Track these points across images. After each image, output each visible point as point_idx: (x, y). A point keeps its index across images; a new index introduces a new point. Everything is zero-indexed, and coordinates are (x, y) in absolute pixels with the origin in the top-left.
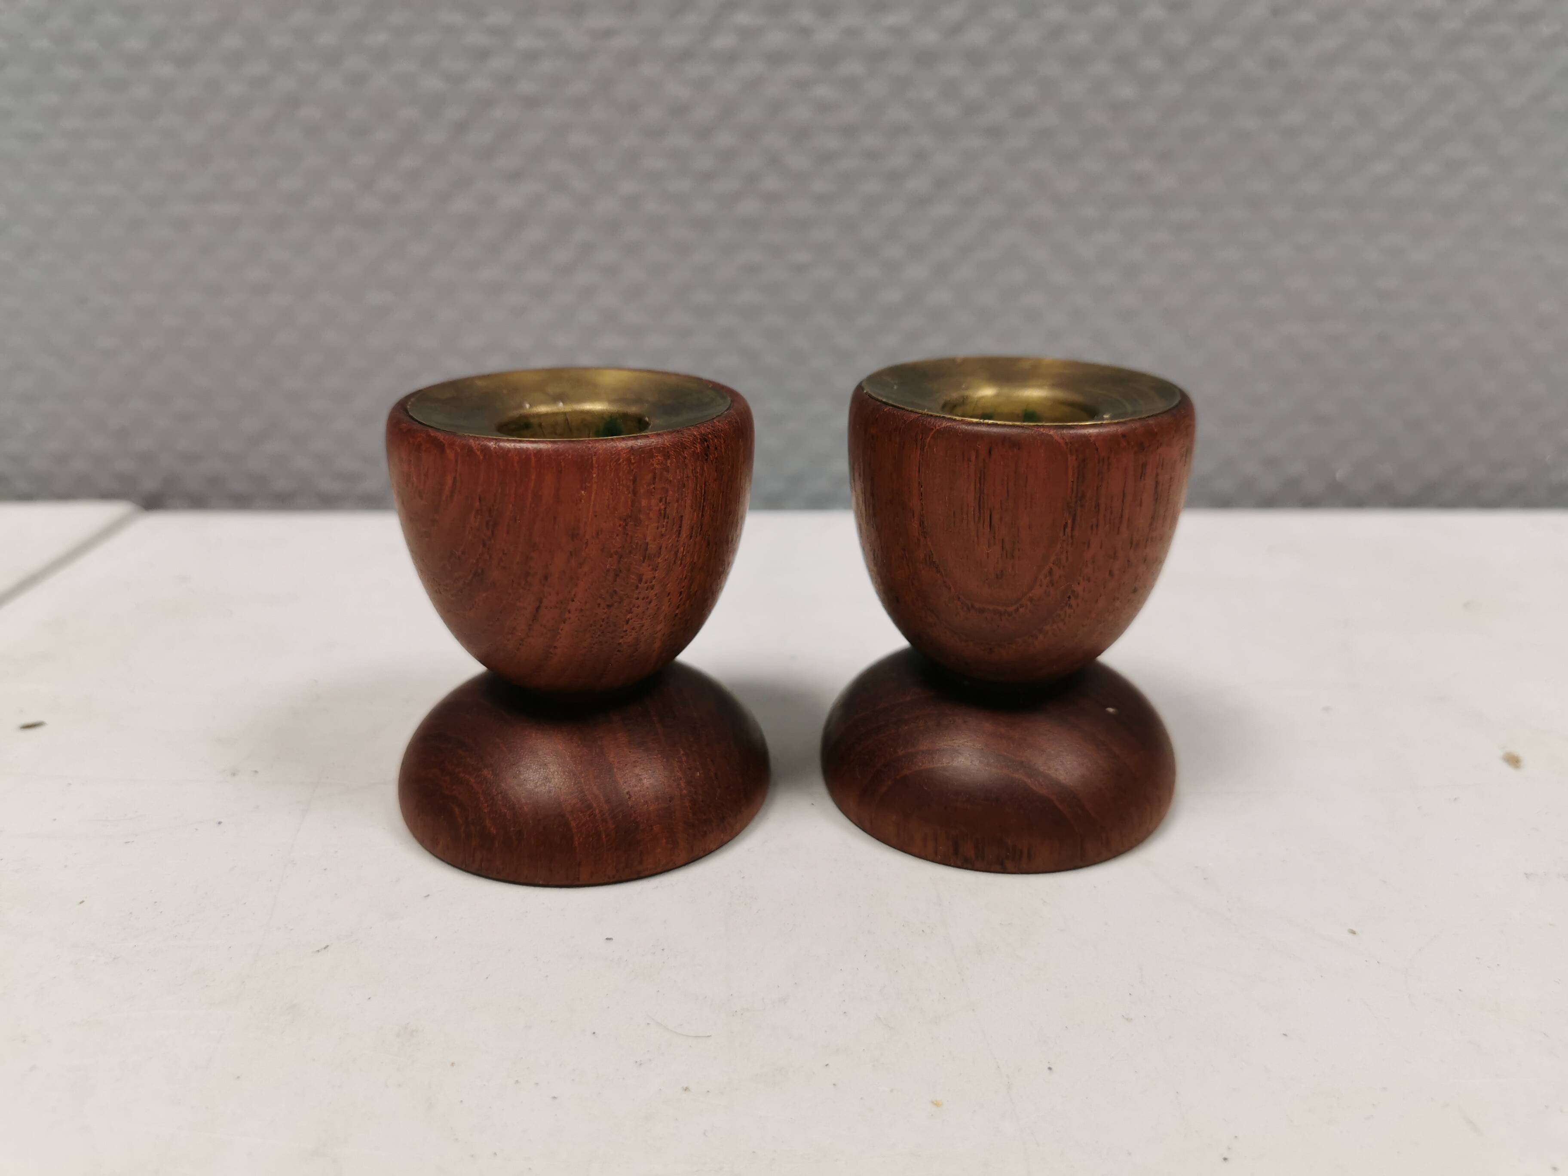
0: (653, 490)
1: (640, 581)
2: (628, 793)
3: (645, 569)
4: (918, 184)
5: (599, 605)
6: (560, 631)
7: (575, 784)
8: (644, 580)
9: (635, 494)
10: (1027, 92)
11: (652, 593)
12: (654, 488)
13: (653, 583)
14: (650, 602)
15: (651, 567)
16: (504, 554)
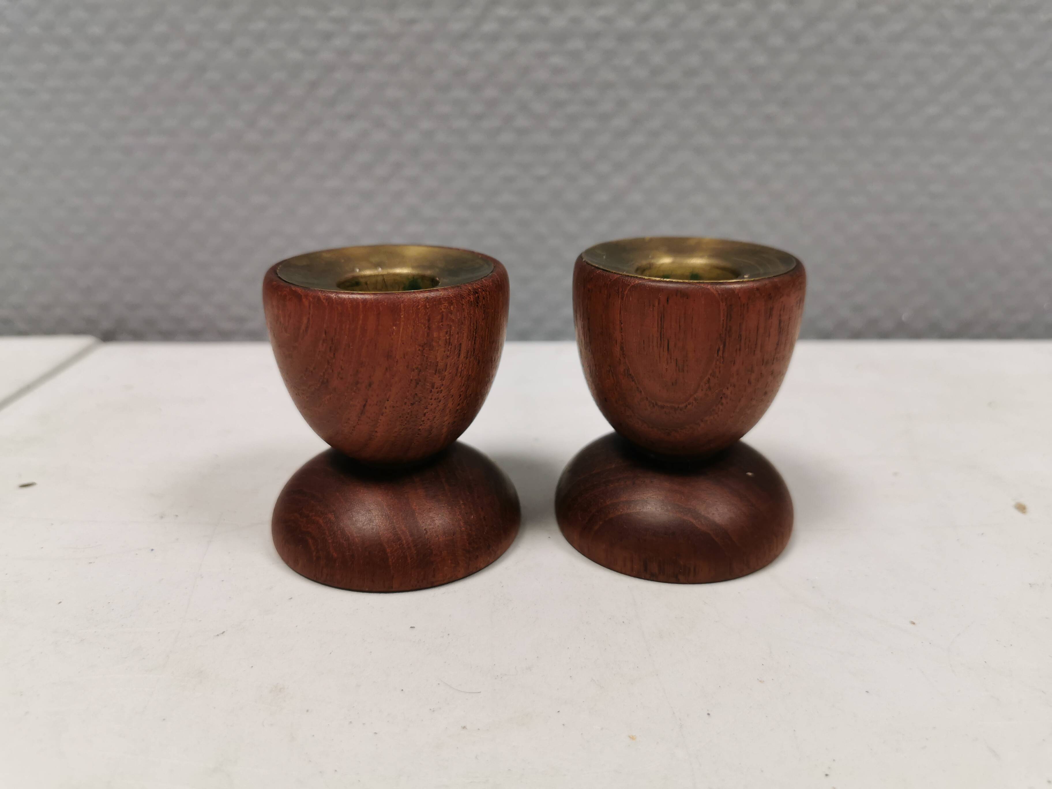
0: (442, 326)
1: (433, 387)
2: (425, 529)
3: (436, 380)
4: (620, 122)
5: (405, 403)
6: (379, 421)
7: (389, 524)
8: (435, 387)
9: (429, 328)
10: (694, 60)
11: (441, 395)
12: (442, 325)
13: (442, 388)
14: (440, 401)
15: (440, 378)
16: (342, 369)
